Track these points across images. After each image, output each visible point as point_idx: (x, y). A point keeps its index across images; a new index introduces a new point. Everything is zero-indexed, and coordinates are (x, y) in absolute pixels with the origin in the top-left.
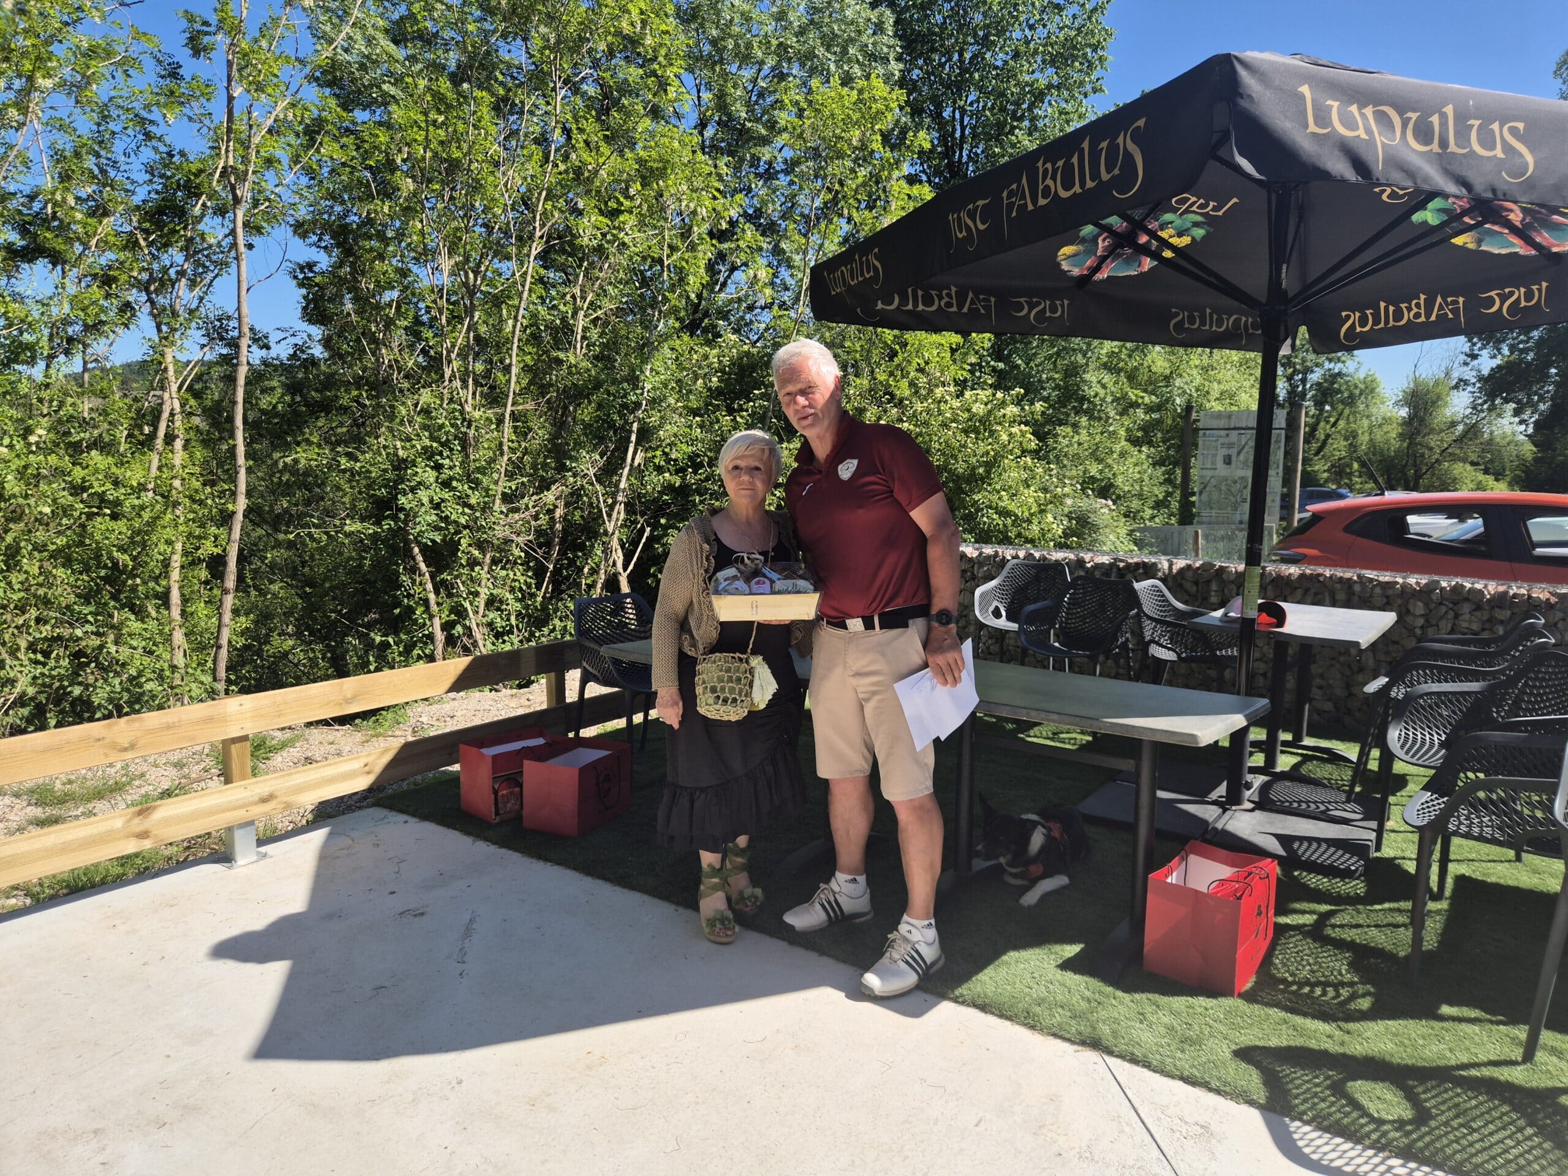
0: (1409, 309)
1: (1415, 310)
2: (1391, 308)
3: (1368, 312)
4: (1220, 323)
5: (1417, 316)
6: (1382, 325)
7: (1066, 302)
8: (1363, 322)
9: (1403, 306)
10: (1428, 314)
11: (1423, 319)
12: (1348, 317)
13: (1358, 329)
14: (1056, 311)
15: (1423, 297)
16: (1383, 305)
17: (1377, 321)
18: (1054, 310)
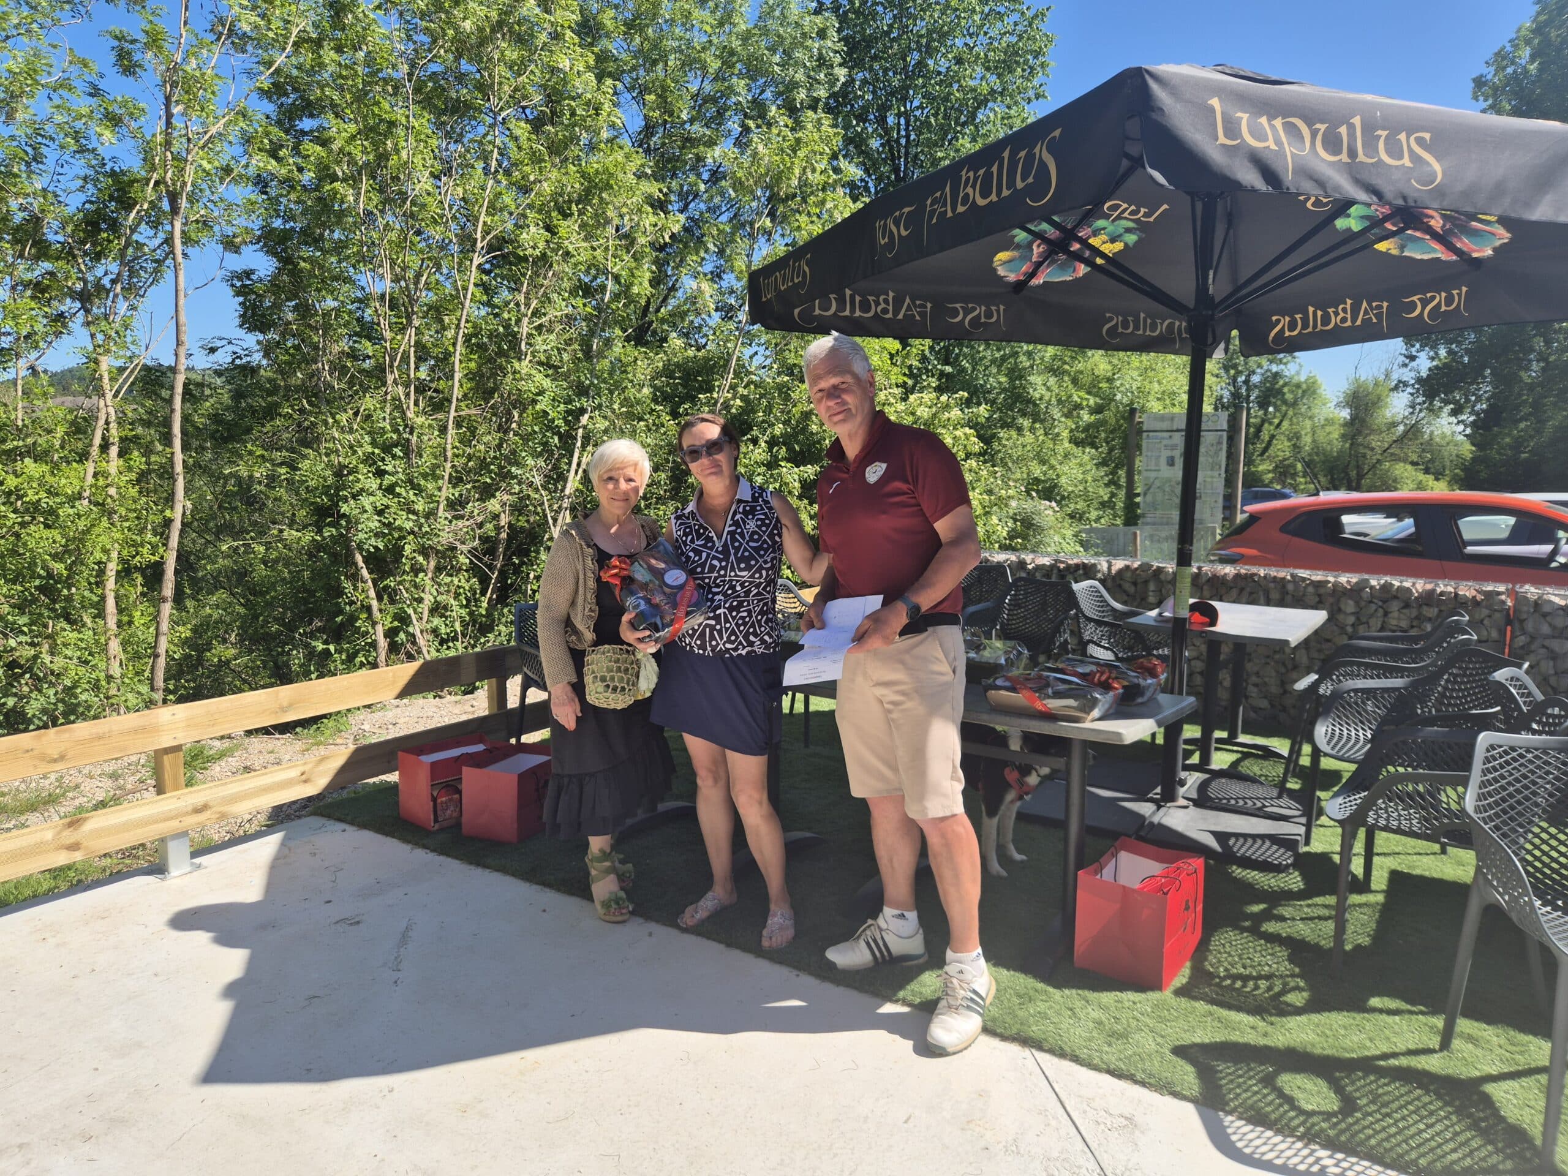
0: (1336, 314)
1: (1342, 315)
2: (1319, 313)
3: (1298, 316)
4: (1153, 327)
5: (1344, 320)
6: (1310, 329)
7: (1002, 307)
8: (1292, 326)
9: (1331, 310)
10: (1354, 320)
11: (1349, 323)
12: (1278, 321)
13: (1287, 334)
14: (991, 317)
15: (1349, 302)
16: (1311, 309)
17: (1305, 326)
18: (989, 315)
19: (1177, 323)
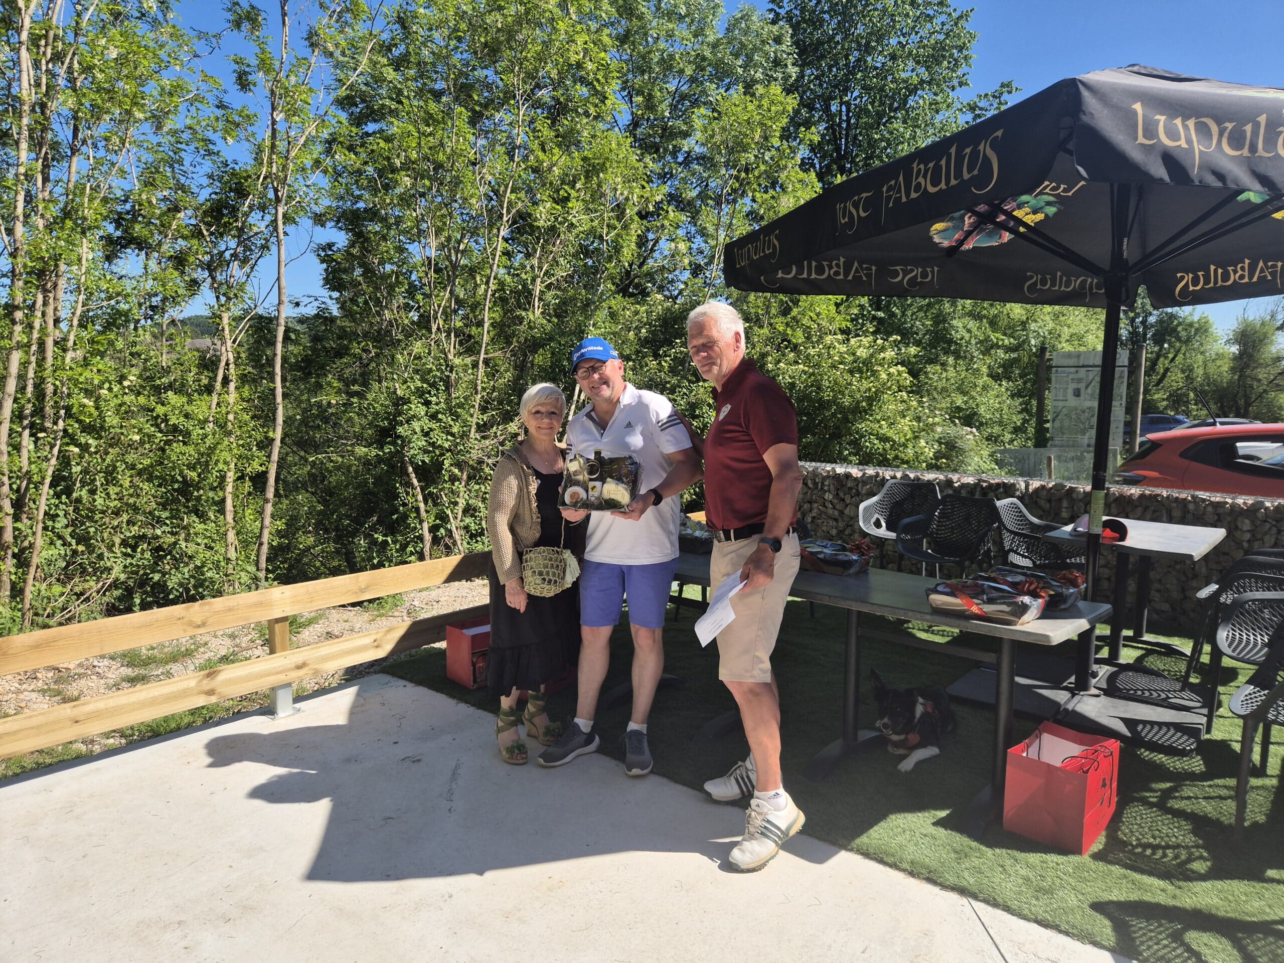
0: (1235, 272)
1: (1240, 272)
2: (1220, 271)
3: (1200, 274)
4: (1068, 284)
5: (1242, 277)
6: (1212, 285)
7: (936, 269)
8: (1195, 282)
9: (1230, 268)
10: (1251, 276)
11: (1246, 280)
12: (1182, 275)
13: (1191, 286)
14: (926, 277)
15: (1247, 261)
16: (1212, 267)
17: (1207, 281)
18: (925, 275)
19: (1089, 280)
